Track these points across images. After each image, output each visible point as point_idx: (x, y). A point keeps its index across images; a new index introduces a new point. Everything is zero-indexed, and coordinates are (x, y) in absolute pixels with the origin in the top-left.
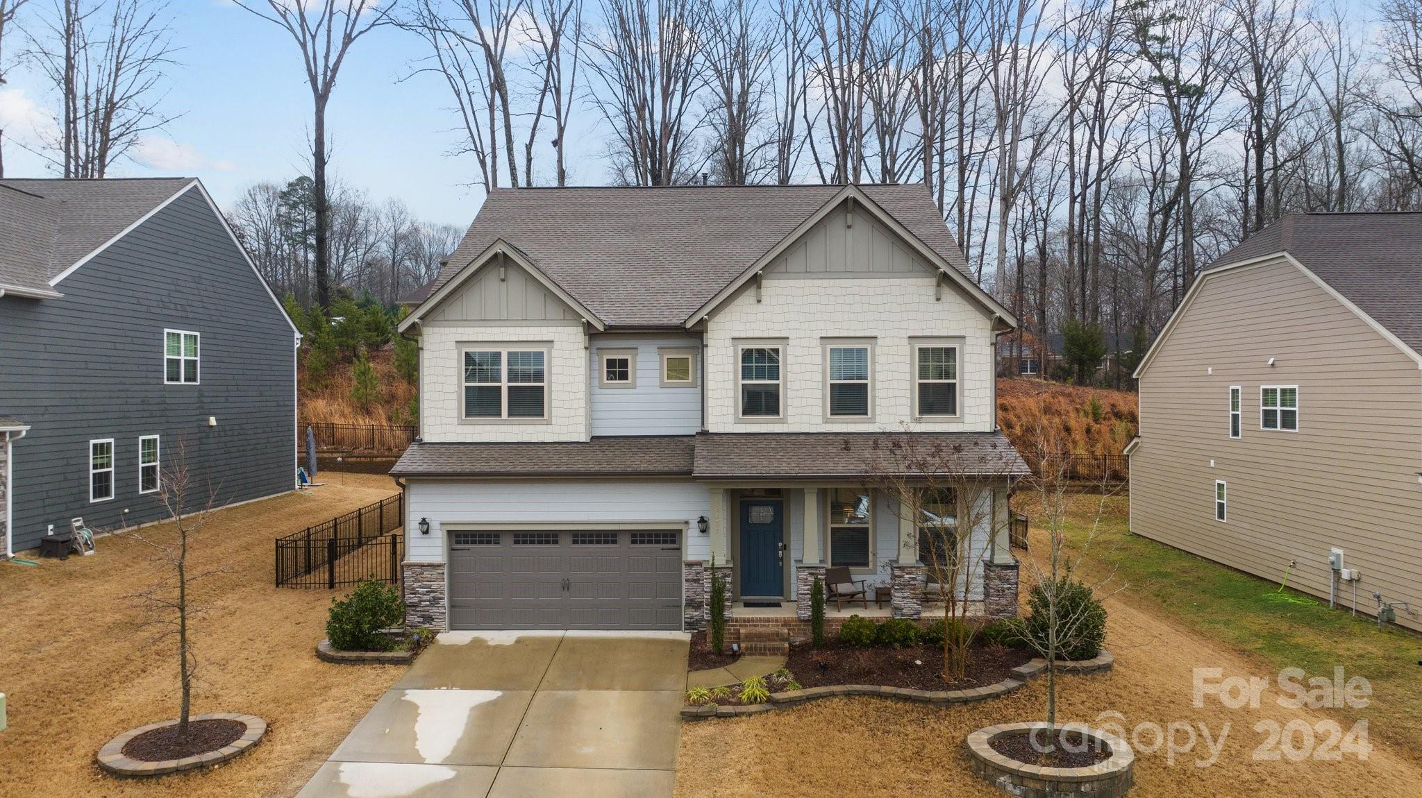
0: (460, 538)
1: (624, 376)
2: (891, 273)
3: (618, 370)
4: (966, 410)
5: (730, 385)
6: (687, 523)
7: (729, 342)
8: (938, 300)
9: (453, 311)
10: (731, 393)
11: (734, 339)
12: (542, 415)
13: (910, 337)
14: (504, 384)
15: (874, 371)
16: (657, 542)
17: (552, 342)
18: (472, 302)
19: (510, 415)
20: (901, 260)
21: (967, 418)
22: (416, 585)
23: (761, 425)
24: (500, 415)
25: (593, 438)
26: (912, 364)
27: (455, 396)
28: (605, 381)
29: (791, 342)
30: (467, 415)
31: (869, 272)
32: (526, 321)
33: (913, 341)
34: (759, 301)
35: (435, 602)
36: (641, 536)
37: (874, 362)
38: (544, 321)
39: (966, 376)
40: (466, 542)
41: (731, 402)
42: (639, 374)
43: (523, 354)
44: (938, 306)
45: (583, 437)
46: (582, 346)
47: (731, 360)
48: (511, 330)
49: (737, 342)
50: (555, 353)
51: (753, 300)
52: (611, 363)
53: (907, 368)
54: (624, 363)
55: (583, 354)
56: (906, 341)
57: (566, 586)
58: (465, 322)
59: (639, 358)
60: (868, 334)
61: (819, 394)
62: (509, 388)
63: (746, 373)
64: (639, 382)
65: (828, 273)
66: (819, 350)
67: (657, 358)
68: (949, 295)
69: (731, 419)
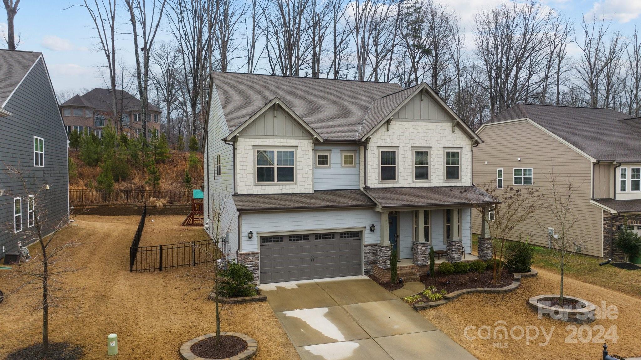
0: (265, 240)
1: (326, 163)
2: (436, 120)
3: (323, 160)
4: (463, 177)
5: (376, 167)
6: (365, 227)
7: (376, 148)
8: (453, 132)
9: (252, 131)
10: (377, 170)
11: (378, 146)
12: (293, 181)
13: (443, 147)
14: (276, 166)
15: (430, 162)
16: (351, 237)
17: (297, 146)
18: (260, 127)
19: (278, 181)
20: (440, 115)
21: (463, 181)
22: (245, 264)
23: (388, 184)
24: (273, 181)
25: (315, 191)
26: (444, 158)
27: (252, 172)
28: (318, 165)
29: (400, 148)
30: (258, 181)
31: (429, 120)
32: (284, 137)
33: (445, 149)
34: (388, 130)
35: (255, 270)
36: (345, 235)
37: (430, 158)
38: (293, 137)
39: (463, 163)
40: (267, 242)
41: (376, 174)
42: (332, 162)
43: (284, 152)
44: (453, 135)
45: (311, 191)
46: (311, 148)
47: (377, 156)
48: (279, 140)
49: (379, 148)
50: (298, 152)
51: (385, 130)
52: (320, 157)
53: (442, 160)
54: (326, 157)
55: (311, 152)
56: (442, 149)
57: (312, 259)
58: (256, 136)
59: (332, 154)
60: (428, 146)
61: (410, 171)
62: (278, 168)
63: (383, 162)
64: (332, 166)
65: (414, 119)
66: (410, 152)
67: (339, 154)
68: (457, 130)
69: (376, 182)
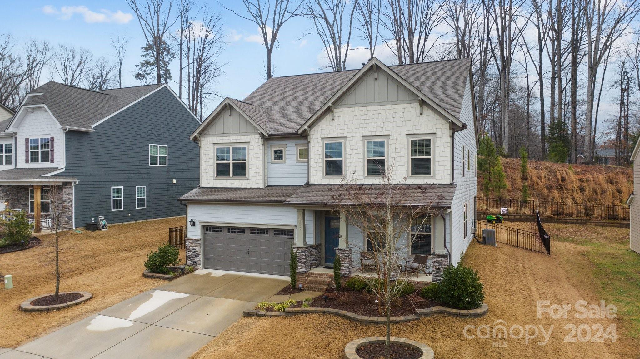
0: (208, 229)
1: (281, 157)
2: (397, 101)
3: (279, 155)
4: (437, 172)
5: (320, 161)
7: (320, 140)
8: (421, 114)
9: (212, 130)
10: (321, 165)
11: (322, 138)
12: (245, 176)
13: (407, 135)
14: (231, 162)
15: (388, 153)
16: (285, 235)
17: (249, 142)
18: (219, 126)
19: (233, 175)
20: (403, 95)
21: (437, 177)
22: (191, 248)
23: (335, 180)
24: (229, 175)
25: (268, 186)
26: (408, 148)
27: (213, 167)
28: (273, 160)
29: (348, 139)
30: (217, 175)
31: (387, 102)
32: (239, 133)
33: (409, 136)
34: (333, 119)
35: (197, 255)
36: (279, 232)
37: (388, 148)
38: (247, 133)
39: (437, 154)
40: (210, 231)
41: (320, 169)
42: (287, 156)
43: (238, 148)
44: (422, 118)
45: (262, 186)
46: (261, 144)
47: (321, 148)
48: (234, 138)
49: (324, 139)
50: (251, 147)
51: (330, 119)
52: (276, 151)
53: (405, 151)
54: (281, 152)
55: (262, 147)
56: (405, 137)
57: (248, 253)
58: (217, 135)
59: (287, 149)
60: (385, 133)
61: (361, 165)
62: (233, 164)
63: (328, 155)
64: (287, 160)
65: (367, 104)
66: (361, 143)
67: (295, 149)
68: (427, 111)
69: (320, 177)
